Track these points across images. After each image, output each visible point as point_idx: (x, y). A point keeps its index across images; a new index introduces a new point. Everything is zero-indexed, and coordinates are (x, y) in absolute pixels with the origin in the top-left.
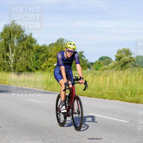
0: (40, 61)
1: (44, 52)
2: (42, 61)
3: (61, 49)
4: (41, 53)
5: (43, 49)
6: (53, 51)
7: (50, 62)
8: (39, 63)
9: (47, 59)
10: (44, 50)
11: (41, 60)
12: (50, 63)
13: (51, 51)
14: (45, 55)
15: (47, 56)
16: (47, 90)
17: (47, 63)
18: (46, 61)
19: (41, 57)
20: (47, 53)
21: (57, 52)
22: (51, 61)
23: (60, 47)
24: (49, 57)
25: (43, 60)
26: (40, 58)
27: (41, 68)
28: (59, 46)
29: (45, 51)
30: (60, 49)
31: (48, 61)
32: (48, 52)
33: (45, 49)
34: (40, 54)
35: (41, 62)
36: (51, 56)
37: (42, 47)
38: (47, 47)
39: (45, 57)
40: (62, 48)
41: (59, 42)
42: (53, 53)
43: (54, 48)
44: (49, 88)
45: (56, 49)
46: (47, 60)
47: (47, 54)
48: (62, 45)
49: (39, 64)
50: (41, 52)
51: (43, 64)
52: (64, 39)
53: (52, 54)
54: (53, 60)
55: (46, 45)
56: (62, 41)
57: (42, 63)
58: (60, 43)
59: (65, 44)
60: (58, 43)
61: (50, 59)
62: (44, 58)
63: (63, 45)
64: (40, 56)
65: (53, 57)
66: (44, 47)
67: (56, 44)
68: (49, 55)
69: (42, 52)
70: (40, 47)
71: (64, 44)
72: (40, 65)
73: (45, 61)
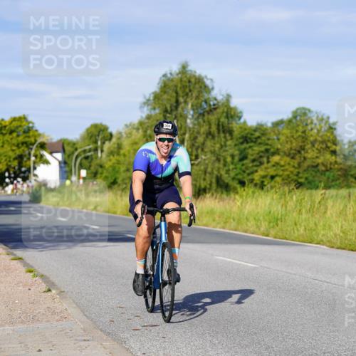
0: (251, 165)
1: (259, 141)
2: (255, 163)
3: (304, 135)
4: (251, 144)
5: (257, 134)
6: (282, 138)
7: (274, 166)
8: (247, 168)
9: (268, 158)
10: (259, 137)
11: (253, 161)
12: (275, 168)
13: (278, 139)
14: (263, 148)
15: (267, 150)
16: (267, 236)
17: (266, 168)
18: (266, 165)
19: (252, 155)
20: (267, 144)
21: (291, 142)
22: (277, 164)
23: (301, 129)
24: (273, 154)
25: (258, 161)
26: (251, 157)
27: (252, 181)
28: (298, 125)
29: (263, 138)
30: (300, 133)
31: (270, 165)
32: (270, 142)
33: (263, 134)
34: (250, 147)
35: (253, 166)
36: (277, 152)
37: (255, 131)
38: (266, 129)
39: (261, 154)
40: (304, 132)
41: (298, 118)
42: (281, 145)
43: (286, 131)
44: (273, 232)
45: (289, 135)
46: (268, 162)
47: (268, 147)
48: (304, 124)
49: (248, 172)
50: (252, 141)
51: (256, 171)
52: (309, 111)
53: (279, 146)
54: (282, 163)
55: (266, 124)
56: (305, 114)
57: (255, 168)
58: (301, 120)
59: (312, 123)
60: (294, 121)
61: (276, 158)
62: (261, 157)
63: (307, 125)
64: (250, 151)
65: (282, 154)
66: (260, 128)
67: (290, 121)
68: (272, 150)
69: (255, 141)
70: (250, 128)
71: (309, 121)
72: (249, 174)
73: (261, 163)
